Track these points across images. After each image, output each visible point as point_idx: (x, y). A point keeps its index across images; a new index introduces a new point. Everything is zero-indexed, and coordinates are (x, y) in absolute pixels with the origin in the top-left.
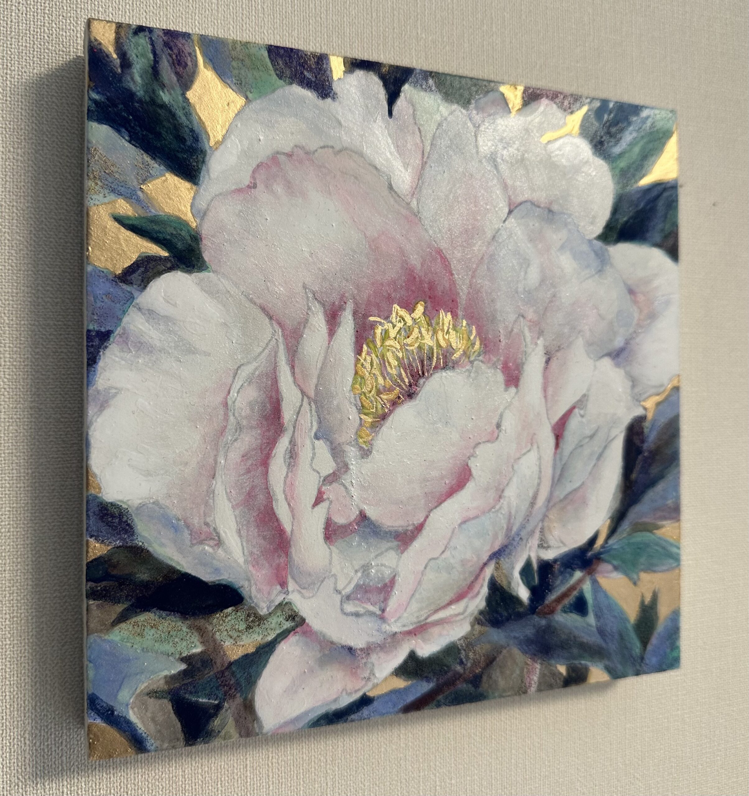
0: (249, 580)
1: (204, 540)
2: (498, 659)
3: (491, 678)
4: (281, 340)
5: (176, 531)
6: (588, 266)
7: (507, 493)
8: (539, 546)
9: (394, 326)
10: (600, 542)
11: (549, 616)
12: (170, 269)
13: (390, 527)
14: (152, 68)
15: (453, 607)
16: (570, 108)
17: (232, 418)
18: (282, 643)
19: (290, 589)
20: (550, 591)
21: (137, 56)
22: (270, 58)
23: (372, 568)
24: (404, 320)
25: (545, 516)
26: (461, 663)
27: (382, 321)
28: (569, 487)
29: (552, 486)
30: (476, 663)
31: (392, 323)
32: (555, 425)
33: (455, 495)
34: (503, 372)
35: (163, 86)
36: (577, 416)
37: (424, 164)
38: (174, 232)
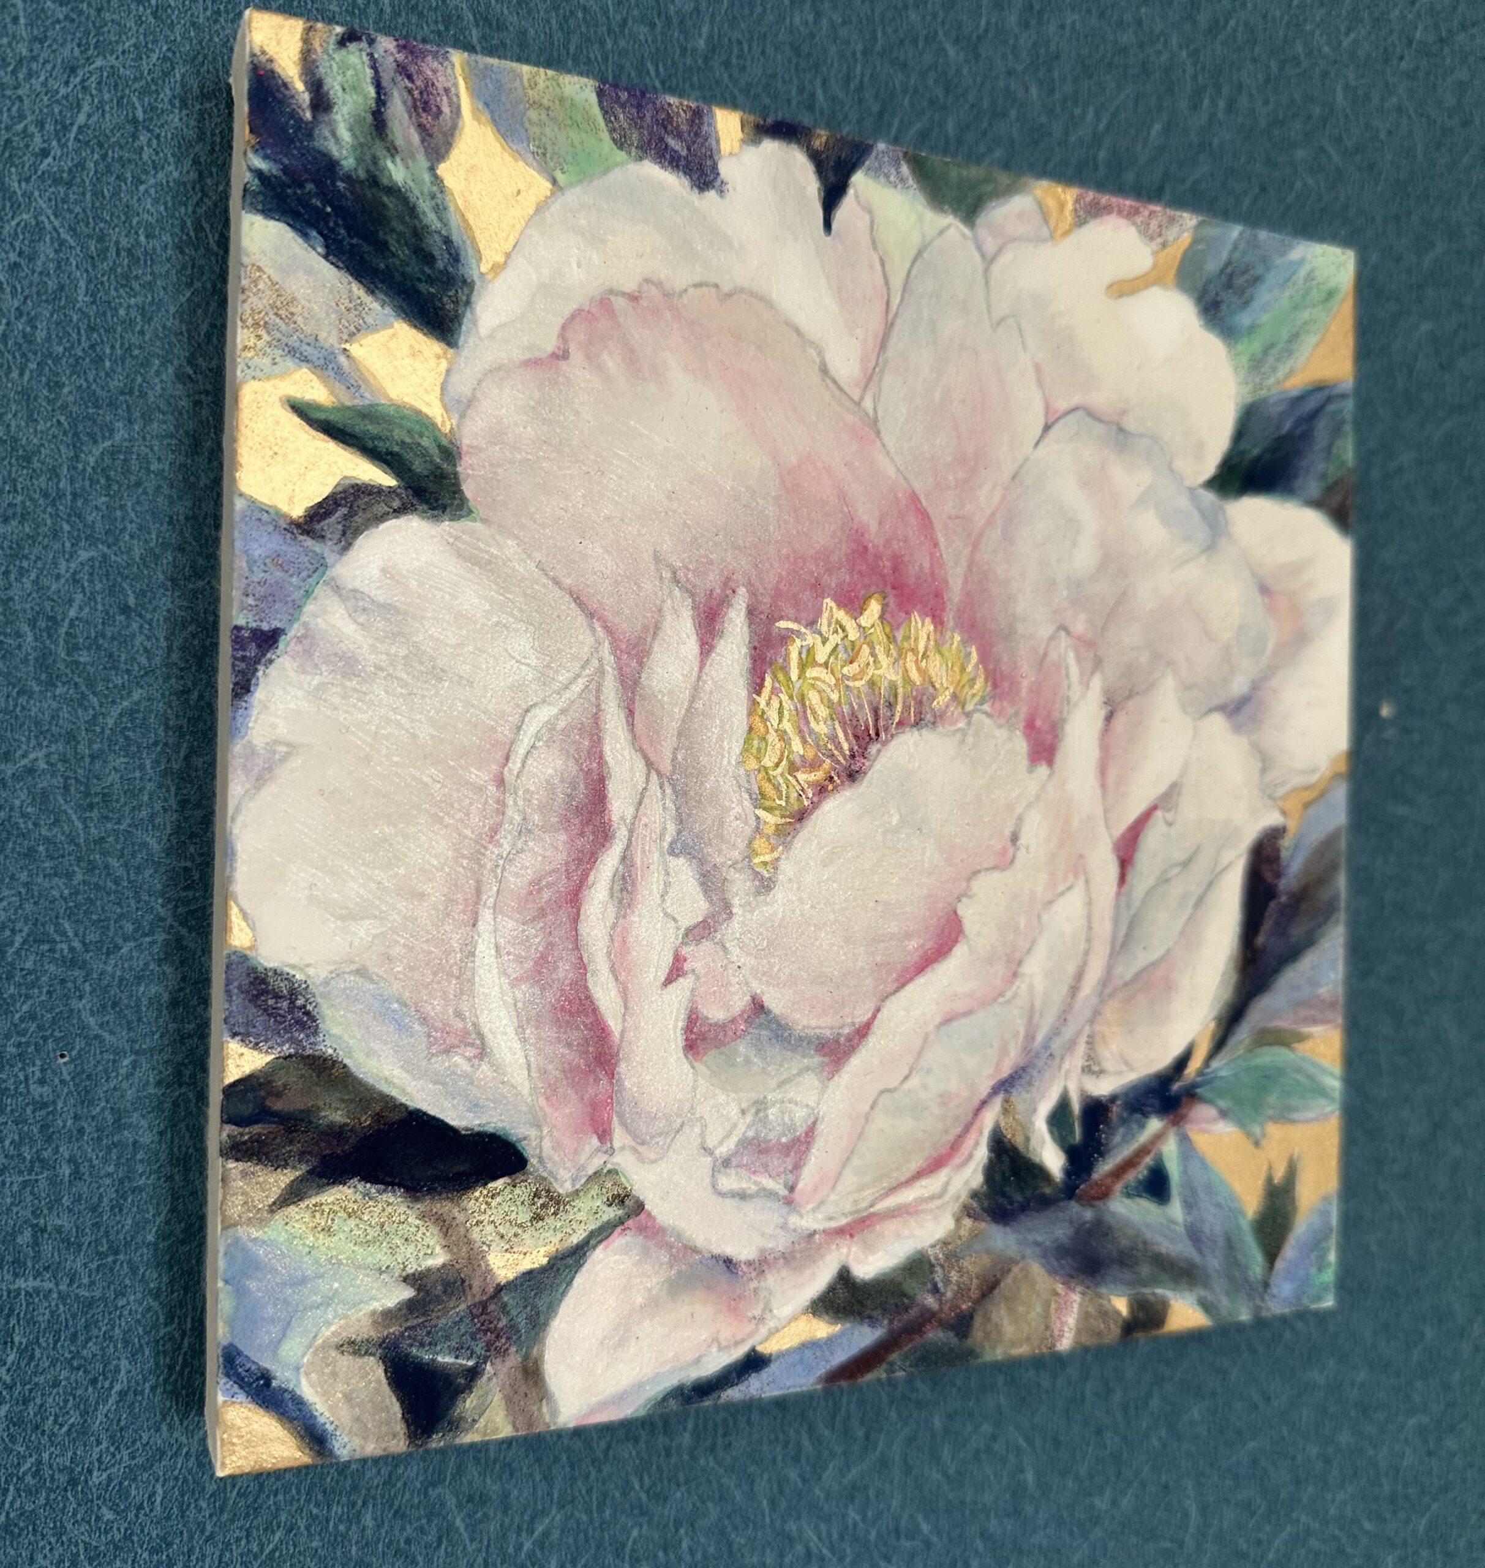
0: (538, 1126)
1: (454, 1046)
2: (1002, 1285)
3: (989, 1319)
4: (609, 659)
5: (398, 1028)
6: (1187, 539)
7: (1027, 968)
8: (1083, 1070)
9: (825, 641)
10: (1195, 1064)
11: (1098, 1203)
12: (399, 512)
13: (809, 1028)
14: (374, 114)
15: (924, 1182)
16: (1160, 235)
17: (512, 809)
18: (599, 1250)
19: (617, 1144)
20: (1102, 1155)
21: (344, 90)
22: (601, 108)
23: (772, 1106)
24: (844, 630)
25: (1096, 1013)
26: (935, 1290)
27: (803, 630)
28: (1142, 960)
29: (1111, 955)
30: (962, 1291)
31: (820, 634)
32: (1119, 840)
33: (929, 969)
34: (1026, 736)
35: (392, 150)
36: (1161, 823)
37: (889, 327)
38: (408, 440)
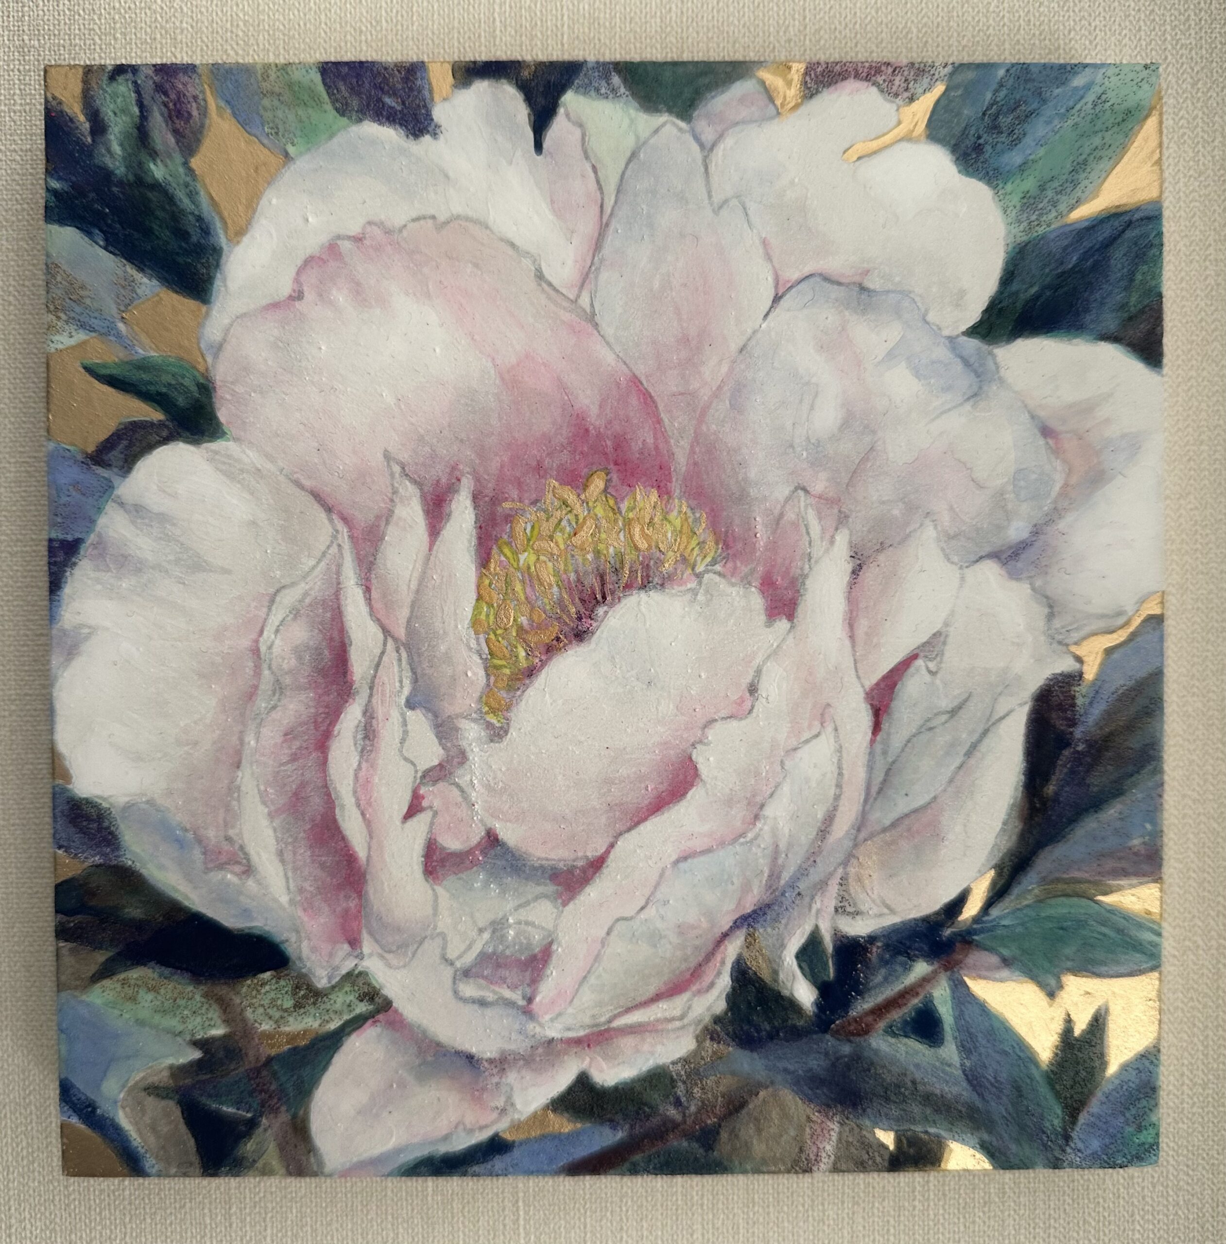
0: (298, 932)
1: (226, 863)
2: (751, 1106)
3: (737, 1136)
4: (347, 546)
5: (182, 847)
6: (948, 389)
7: (768, 811)
8: (836, 910)
9: (549, 516)
10: (971, 909)
11: (857, 1039)
12: (165, 441)
13: (542, 859)
14: (138, 129)
15: (662, 1005)
16: (907, 89)
17: (266, 672)
18: (354, 1036)
19: (366, 950)
20: (860, 993)
21: (115, 114)
22: (325, 84)
23: (510, 926)
24: (567, 506)
25: (849, 857)
26: (678, 1103)
27: (527, 508)
28: (902, 806)
29: (866, 801)
30: (704, 1107)
31: (545, 511)
32: (872, 690)
33: (665, 810)
34: (762, 592)
35: (154, 154)
36: (924, 671)
37: (603, 228)
38: (173, 382)
